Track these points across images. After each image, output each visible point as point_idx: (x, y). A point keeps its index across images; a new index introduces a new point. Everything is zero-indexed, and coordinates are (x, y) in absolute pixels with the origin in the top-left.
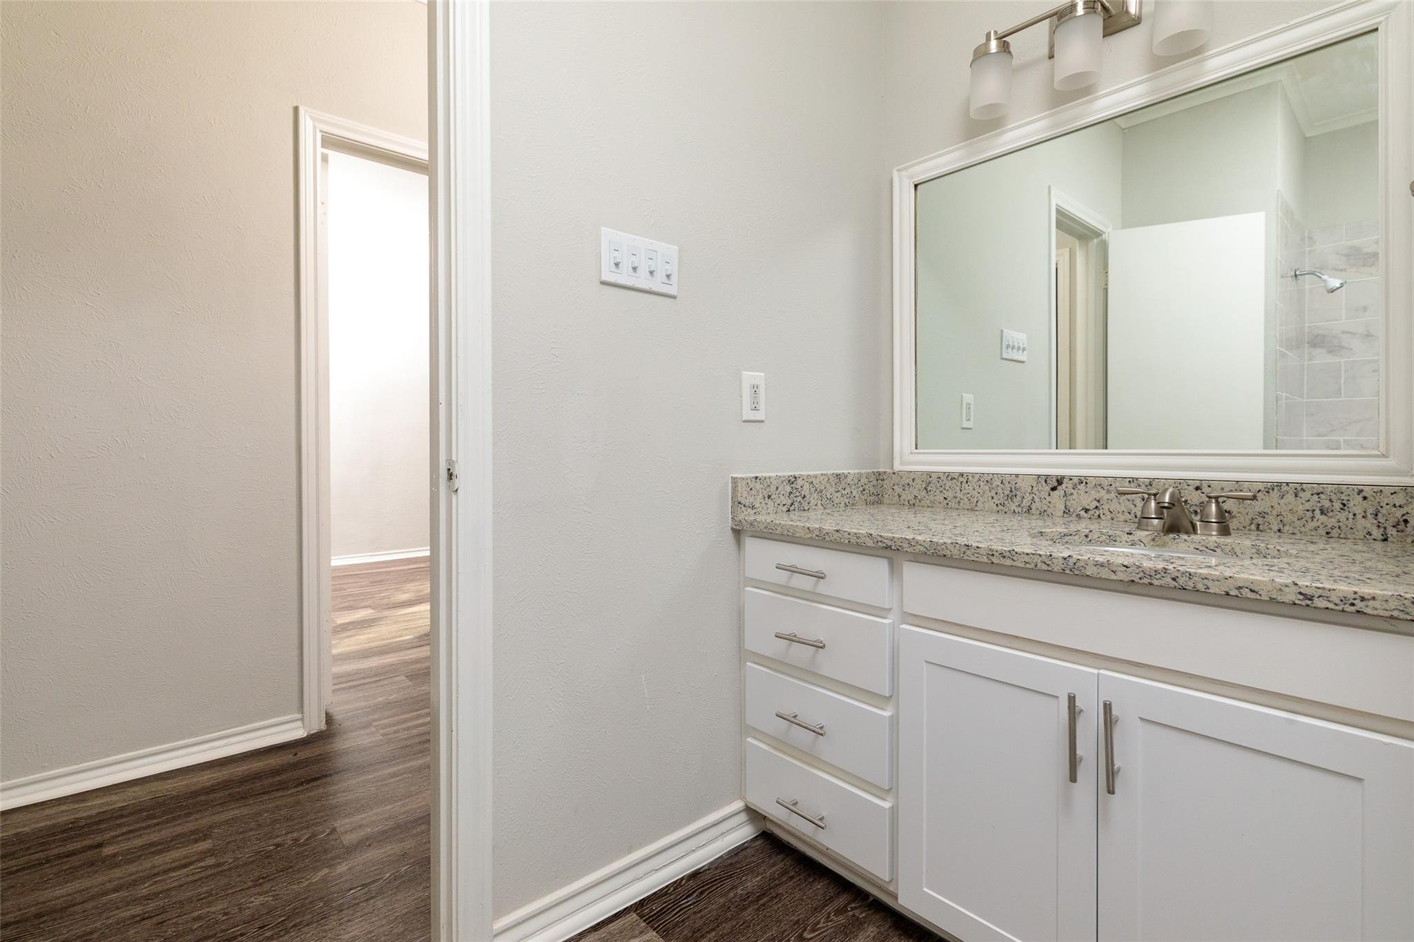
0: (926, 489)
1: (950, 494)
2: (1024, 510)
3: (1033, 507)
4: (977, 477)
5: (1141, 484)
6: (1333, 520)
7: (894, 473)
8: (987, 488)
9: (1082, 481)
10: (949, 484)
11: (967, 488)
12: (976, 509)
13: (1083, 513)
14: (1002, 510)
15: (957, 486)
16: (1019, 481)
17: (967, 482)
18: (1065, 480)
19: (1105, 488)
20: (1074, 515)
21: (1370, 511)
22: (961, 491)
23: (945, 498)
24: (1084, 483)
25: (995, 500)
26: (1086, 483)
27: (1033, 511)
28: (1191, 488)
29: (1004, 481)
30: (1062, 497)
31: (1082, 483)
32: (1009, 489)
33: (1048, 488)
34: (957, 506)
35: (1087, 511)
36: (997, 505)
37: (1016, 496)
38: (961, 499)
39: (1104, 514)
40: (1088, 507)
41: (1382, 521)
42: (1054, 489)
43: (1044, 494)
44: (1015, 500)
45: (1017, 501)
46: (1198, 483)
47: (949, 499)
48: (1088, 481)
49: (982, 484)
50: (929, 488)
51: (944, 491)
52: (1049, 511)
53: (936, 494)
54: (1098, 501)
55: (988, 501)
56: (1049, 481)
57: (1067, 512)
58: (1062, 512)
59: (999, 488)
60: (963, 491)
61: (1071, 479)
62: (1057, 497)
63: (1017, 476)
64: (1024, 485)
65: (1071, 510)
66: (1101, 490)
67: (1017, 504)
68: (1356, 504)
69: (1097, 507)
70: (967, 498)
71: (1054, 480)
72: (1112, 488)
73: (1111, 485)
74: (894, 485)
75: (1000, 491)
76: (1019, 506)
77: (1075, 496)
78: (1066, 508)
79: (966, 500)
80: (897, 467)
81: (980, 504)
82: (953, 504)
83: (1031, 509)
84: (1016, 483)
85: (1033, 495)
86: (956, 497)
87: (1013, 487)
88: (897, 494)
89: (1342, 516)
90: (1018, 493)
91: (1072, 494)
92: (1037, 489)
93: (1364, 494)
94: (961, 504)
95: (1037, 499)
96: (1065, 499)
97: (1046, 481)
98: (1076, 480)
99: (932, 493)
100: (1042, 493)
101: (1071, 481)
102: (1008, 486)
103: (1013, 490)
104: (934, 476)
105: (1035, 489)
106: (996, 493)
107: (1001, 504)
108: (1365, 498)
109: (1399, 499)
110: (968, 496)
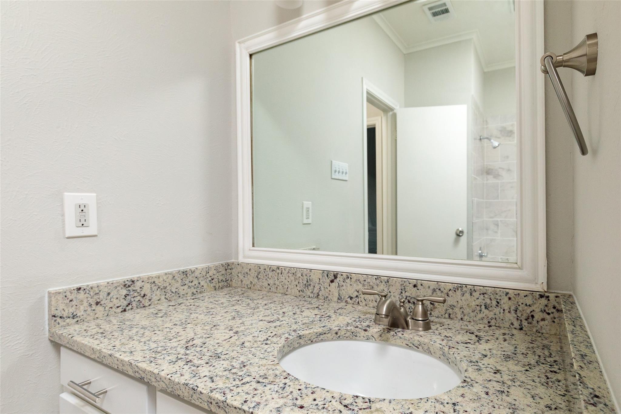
0: (257, 277)
1: (271, 282)
2: (315, 296)
3: (320, 294)
4: (287, 269)
5: (383, 281)
6: (492, 313)
7: (238, 264)
8: (293, 278)
9: (349, 276)
10: (271, 274)
11: (282, 277)
12: (287, 293)
13: (349, 300)
14: (302, 295)
15: (275, 276)
16: (312, 274)
17: (281, 274)
18: (338, 275)
19: (362, 282)
20: (344, 301)
21: (513, 308)
22: (278, 279)
23: (269, 285)
24: (350, 278)
25: (298, 288)
26: (351, 278)
27: (320, 297)
28: (411, 286)
29: (303, 274)
30: (337, 287)
31: (348, 278)
32: (306, 280)
33: (329, 281)
34: (275, 291)
35: (351, 298)
36: (299, 291)
37: (310, 285)
38: (278, 285)
39: (361, 301)
40: (352, 296)
41: (519, 315)
42: (332, 281)
43: (326, 285)
44: (309, 288)
45: (311, 288)
46: (414, 282)
47: (271, 285)
48: (352, 277)
49: (290, 275)
50: (259, 277)
51: (268, 279)
52: (330, 297)
53: (263, 281)
54: (358, 292)
55: (294, 288)
56: (329, 276)
57: (340, 299)
58: (337, 298)
59: (300, 279)
60: (279, 280)
61: (342, 275)
62: (334, 287)
63: (311, 270)
64: (315, 278)
65: (342, 297)
66: (359, 284)
67: (311, 291)
68: (505, 303)
69: (357, 296)
70: (282, 285)
71: (332, 275)
72: (366, 283)
73: (365, 280)
74: (238, 273)
75: (301, 281)
76: (312, 292)
77: (344, 287)
78: (339, 296)
79: (281, 286)
80: (241, 260)
81: (289, 289)
82: (273, 289)
83: (319, 295)
84: (310, 276)
85: (320, 285)
86: (275, 284)
87: (308, 279)
88: (240, 280)
89: (497, 310)
90: (311, 283)
91: (343, 286)
92: (322, 281)
93: (509, 296)
94: (278, 289)
95: (322, 289)
96: (339, 289)
97: (327, 275)
98: (345, 275)
99: (261, 280)
100: (325, 284)
101: (342, 276)
102: (305, 277)
103: (309, 281)
104: (262, 268)
105: (321, 281)
106: (299, 283)
107: (301, 291)
108: (510, 299)
109: (529, 301)
110: (282, 283)
